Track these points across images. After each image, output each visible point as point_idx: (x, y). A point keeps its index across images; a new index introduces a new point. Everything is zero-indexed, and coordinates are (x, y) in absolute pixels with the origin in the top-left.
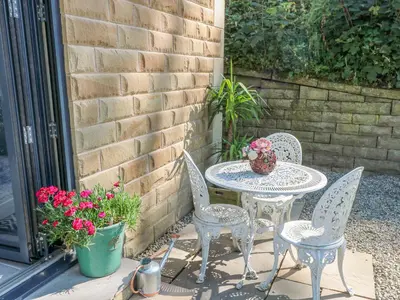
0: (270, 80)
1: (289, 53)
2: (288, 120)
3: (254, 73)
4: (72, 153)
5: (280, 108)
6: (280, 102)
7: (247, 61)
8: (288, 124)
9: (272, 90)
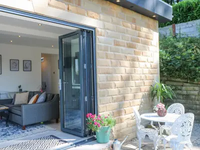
0: (187, 82)
1: (195, 71)
2: (197, 100)
3: (179, 80)
4: (97, 105)
5: (193, 95)
6: (192, 92)
7: (176, 74)
8: (198, 102)
9: (188, 87)
